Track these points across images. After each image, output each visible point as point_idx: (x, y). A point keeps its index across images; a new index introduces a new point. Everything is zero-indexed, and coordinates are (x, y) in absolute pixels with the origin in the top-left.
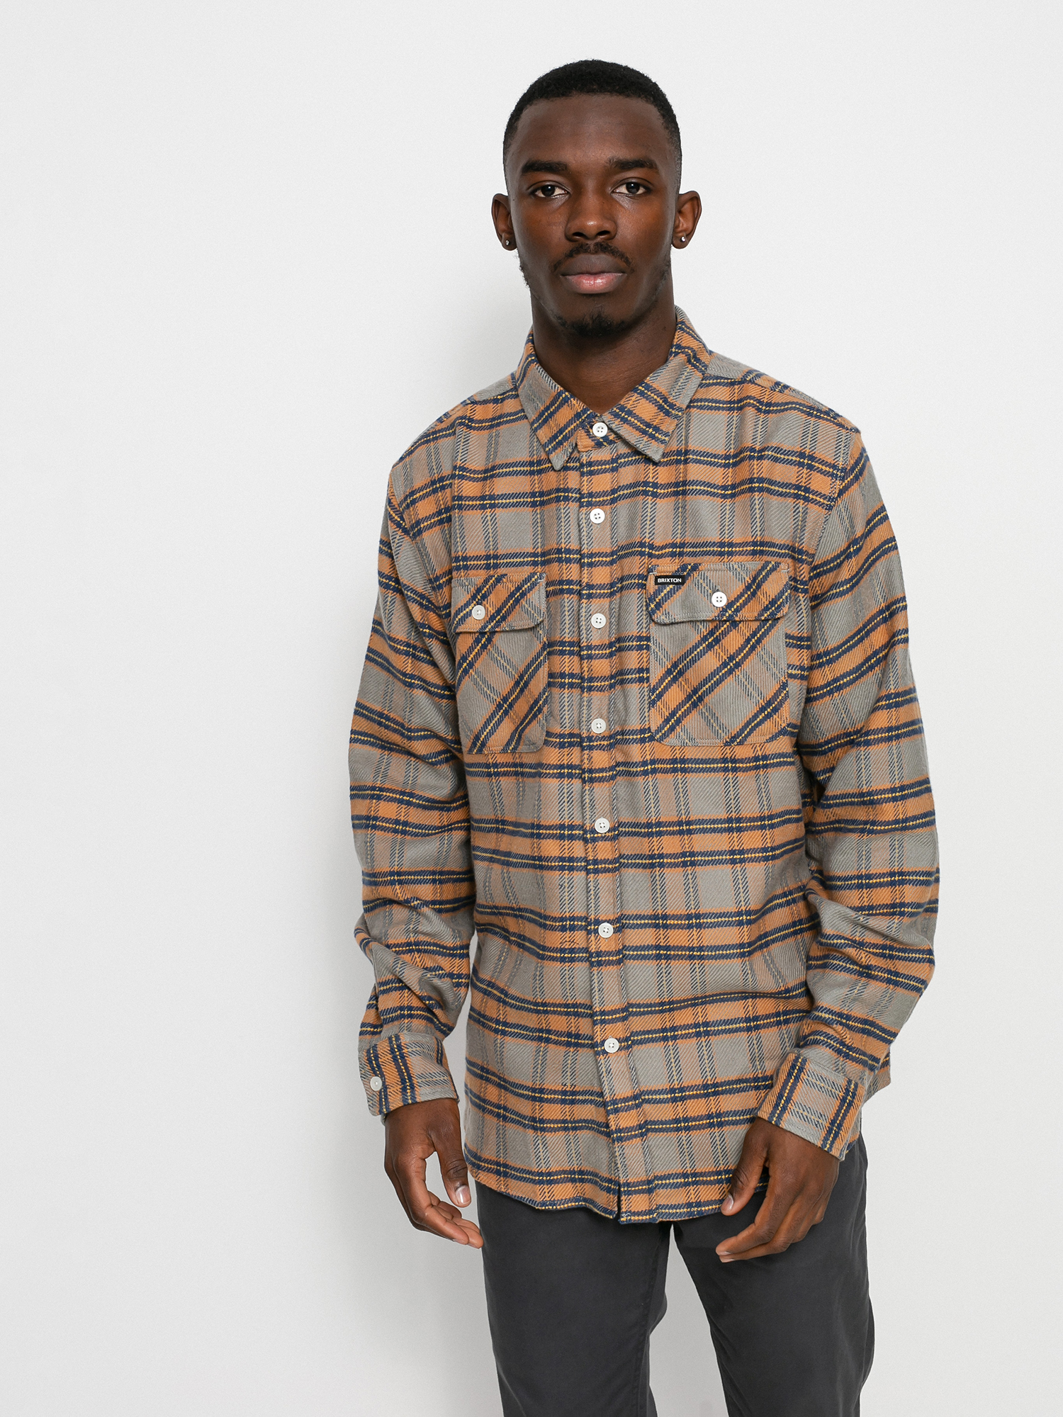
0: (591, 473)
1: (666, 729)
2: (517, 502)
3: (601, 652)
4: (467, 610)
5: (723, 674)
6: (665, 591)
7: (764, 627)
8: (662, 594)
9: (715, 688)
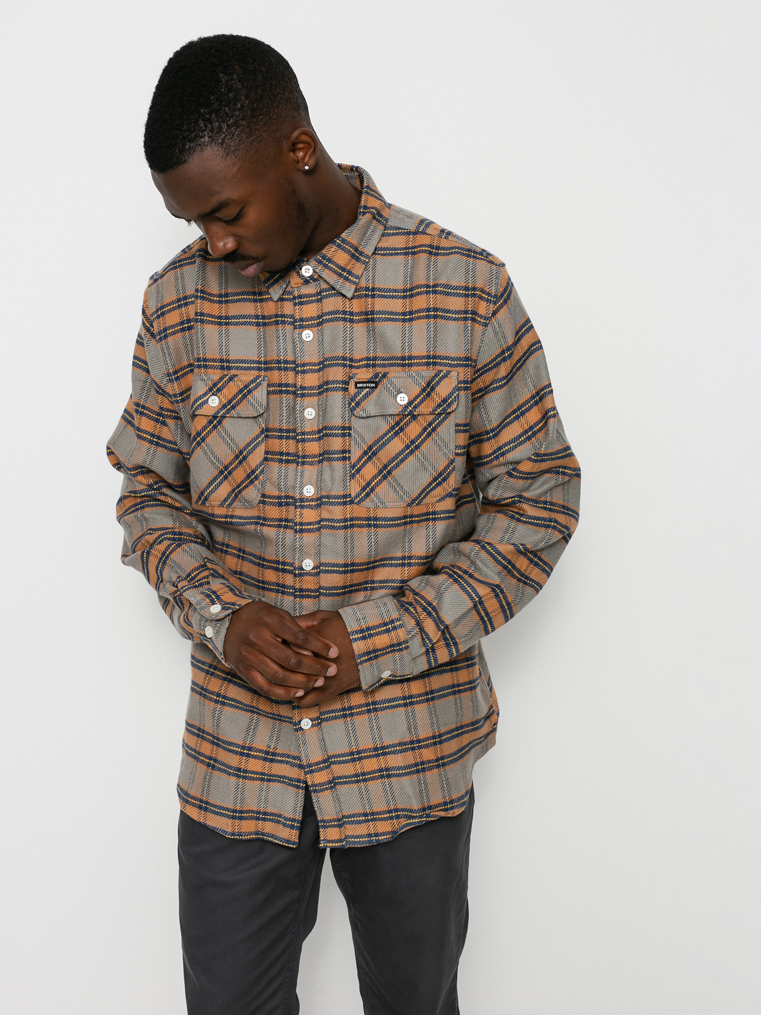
0: (301, 303)
1: (363, 495)
2: (245, 321)
3: (311, 437)
4: (205, 398)
5: (406, 454)
6: (363, 393)
7: (438, 419)
8: (361, 396)
9: (400, 464)
